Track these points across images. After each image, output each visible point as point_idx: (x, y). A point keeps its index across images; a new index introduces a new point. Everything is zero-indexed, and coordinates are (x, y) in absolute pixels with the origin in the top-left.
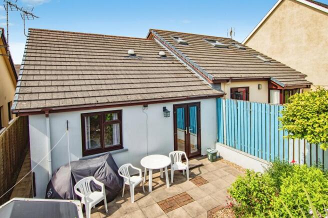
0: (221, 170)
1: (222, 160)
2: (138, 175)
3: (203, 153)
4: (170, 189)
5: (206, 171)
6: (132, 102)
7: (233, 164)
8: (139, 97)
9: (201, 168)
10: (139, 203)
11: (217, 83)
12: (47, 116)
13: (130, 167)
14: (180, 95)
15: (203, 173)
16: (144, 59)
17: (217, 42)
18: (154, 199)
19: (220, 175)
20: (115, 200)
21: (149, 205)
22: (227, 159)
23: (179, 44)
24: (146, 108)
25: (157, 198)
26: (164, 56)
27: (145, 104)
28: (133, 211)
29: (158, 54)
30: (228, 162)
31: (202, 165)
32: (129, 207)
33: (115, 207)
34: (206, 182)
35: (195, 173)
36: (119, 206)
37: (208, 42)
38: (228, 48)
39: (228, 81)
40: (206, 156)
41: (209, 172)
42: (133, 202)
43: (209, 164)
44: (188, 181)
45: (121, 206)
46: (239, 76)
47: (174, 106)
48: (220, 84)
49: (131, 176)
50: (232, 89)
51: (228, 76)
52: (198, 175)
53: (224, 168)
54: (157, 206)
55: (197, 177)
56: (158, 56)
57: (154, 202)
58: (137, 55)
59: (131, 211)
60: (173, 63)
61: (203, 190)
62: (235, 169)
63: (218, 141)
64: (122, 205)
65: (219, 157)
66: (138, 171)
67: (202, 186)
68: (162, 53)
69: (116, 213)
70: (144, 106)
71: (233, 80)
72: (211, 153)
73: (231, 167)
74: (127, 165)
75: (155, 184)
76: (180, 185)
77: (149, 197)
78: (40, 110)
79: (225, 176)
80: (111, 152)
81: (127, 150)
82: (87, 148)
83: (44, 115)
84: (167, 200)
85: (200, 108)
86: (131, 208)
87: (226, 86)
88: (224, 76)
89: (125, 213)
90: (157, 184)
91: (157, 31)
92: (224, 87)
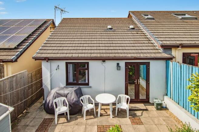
0: (161, 119)
1: (167, 111)
2: (92, 104)
3: (151, 101)
4: (111, 120)
5: (147, 115)
6: (92, 58)
7: (175, 117)
8: (99, 55)
9: (145, 112)
10: (88, 121)
11: (167, 48)
12: (47, 61)
13: (89, 98)
14: (129, 55)
15: (143, 116)
16: (117, 31)
17: (186, 15)
18: (97, 122)
19: (156, 122)
20: (77, 115)
21: (92, 125)
22: (171, 112)
23: (146, 19)
24: (105, 62)
25: (99, 122)
26: (133, 29)
27: (104, 60)
28: (81, 125)
29: (129, 28)
30: (171, 114)
31: (146, 110)
32: (81, 121)
33: (74, 119)
34: (141, 123)
35: (137, 115)
36: (76, 119)
37: (176, 15)
38: (196, 19)
39: (178, 47)
40: (153, 104)
41: (149, 117)
42: (85, 119)
43: (153, 111)
44: (128, 118)
45: (77, 119)
46: (193, 42)
47: (126, 63)
48: (171, 49)
49: (89, 103)
50: (184, 54)
51: (178, 42)
52: (139, 116)
53: (164, 118)
54: (96, 127)
55: (136, 118)
56: (129, 29)
57: (96, 124)
58: (113, 29)
59: (80, 124)
60: (137, 33)
61: (135, 129)
62: (175, 122)
63: (167, 95)
64: (79, 119)
65: (166, 108)
66: (92, 101)
67: (135, 126)
68: (131, 27)
69: (73, 123)
70: (103, 61)
71: (183, 46)
72: (156, 102)
73: (172, 119)
74: (88, 96)
75: (105, 113)
76: (120, 119)
77: (96, 120)
78: (43, 58)
79: (161, 124)
80: (80, 86)
81: (91, 87)
82: (69, 81)
83: (46, 61)
84: (104, 126)
85: (149, 66)
86: (81, 123)
87: (177, 51)
88: (174, 42)
89: (77, 124)
90: (107, 113)
91: (133, 12)
92: (176, 52)
